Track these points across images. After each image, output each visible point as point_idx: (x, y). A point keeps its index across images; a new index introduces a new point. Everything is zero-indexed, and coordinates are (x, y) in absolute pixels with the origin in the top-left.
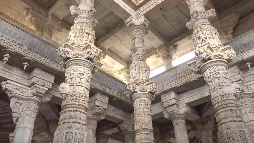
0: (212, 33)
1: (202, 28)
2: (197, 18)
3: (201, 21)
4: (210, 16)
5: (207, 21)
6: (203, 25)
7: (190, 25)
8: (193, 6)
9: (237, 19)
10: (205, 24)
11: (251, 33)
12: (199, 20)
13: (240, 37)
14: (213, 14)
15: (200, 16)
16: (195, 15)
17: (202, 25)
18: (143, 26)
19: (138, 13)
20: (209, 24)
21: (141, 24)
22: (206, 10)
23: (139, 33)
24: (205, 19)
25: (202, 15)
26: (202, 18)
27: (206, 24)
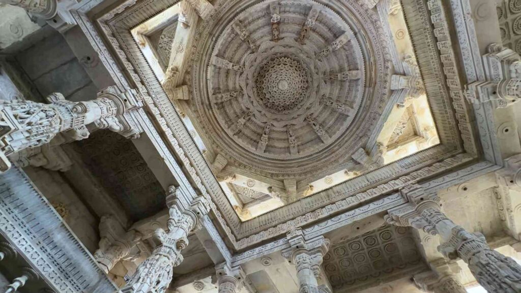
0: (42, 136)
1: (54, 118)
2: (73, 111)
3: (67, 117)
4: (76, 132)
5: (67, 127)
6: (59, 120)
7: (57, 100)
8: (95, 107)
9: (61, 169)
10: (60, 124)
11: (36, 194)
12: (70, 113)
13: (26, 180)
14: (80, 136)
15: (77, 116)
16: (79, 108)
17: (60, 118)
18: (53, 16)
19: (83, 17)
20: (62, 130)
21: (57, 14)
22: (87, 126)
23: (37, 3)
24: (72, 124)
25: (78, 119)
26: (72, 119)
27: (60, 126)
